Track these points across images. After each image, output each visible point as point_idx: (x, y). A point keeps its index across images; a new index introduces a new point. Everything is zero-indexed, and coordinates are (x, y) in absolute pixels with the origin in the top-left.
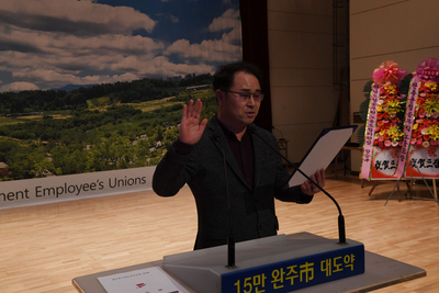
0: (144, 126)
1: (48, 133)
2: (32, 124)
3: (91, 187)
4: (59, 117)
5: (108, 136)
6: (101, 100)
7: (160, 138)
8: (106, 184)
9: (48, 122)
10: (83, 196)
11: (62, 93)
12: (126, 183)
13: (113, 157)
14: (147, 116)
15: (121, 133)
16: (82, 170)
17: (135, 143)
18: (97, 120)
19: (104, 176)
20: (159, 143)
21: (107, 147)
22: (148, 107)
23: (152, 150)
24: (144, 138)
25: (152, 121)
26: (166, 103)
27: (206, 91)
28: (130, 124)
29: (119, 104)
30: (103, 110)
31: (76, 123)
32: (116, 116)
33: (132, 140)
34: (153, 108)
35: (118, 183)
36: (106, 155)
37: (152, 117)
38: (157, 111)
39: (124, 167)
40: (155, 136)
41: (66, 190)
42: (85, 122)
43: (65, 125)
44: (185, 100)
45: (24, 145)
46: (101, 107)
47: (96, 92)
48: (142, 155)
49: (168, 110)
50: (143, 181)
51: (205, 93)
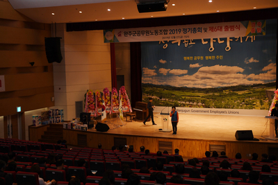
0: (239, 98)
1: (214, 98)
2: (210, 96)
3: (224, 112)
5: (228, 100)
6: (227, 90)
8: (227, 112)
9: (214, 95)
10: (221, 114)
11: (217, 88)
12: (233, 113)
13: (229, 105)
15: (232, 99)
16: (221, 108)
18: (225, 95)
19: (227, 110)
20: (243, 103)
21: (228, 103)
22: (240, 93)
23: (241, 105)
24: (239, 101)
26: (246, 92)
28: (234, 97)
29: (232, 92)
31: (220, 96)
32: (231, 95)
33: (235, 101)
34: (242, 93)
35: (231, 112)
36: (227, 105)
37: (241, 96)
39: (232, 108)
40: (242, 101)
41: (217, 112)
42: (222, 96)
43: (218, 96)
44: (252, 91)
45: (208, 100)
46: (227, 92)
47: (226, 88)
48: (238, 106)
49: (246, 94)
50: (238, 113)
51: (260, 89)
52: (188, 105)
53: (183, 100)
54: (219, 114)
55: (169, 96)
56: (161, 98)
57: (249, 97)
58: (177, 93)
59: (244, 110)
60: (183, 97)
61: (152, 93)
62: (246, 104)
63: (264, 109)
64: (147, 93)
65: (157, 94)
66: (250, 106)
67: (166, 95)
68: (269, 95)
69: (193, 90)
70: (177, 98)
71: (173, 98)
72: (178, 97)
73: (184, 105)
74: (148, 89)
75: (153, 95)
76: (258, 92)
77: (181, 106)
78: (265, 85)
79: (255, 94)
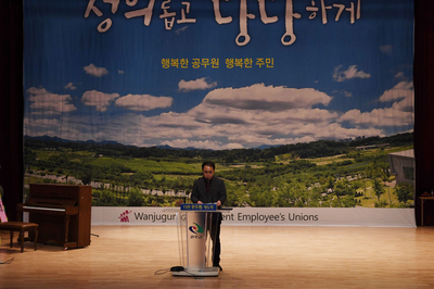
0: (318, 176)
1: (248, 178)
2: (237, 171)
3: (276, 218)
4: (255, 167)
5: (289, 182)
6: (285, 156)
7: (331, 186)
8: (286, 217)
9: (248, 170)
10: (269, 223)
11: (258, 150)
12: (302, 218)
13: (292, 198)
14: (320, 169)
15: (299, 181)
16: (270, 205)
17: (310, 188)
18: (282, 170)
19: (285, 211)
20: (330, 190)
21: (288, 190)
22: (322, 162)
23: (324, 195)
24: (317, 185)
25: (325, 173)
26: (337, 159)
27: (374, 150)
28: (306, 174)
29: (298, 159)
30: (286, 163)
31: (267, 171)
32: (296, 168)
33: (308, 186)
34: (326, 163)
35: (296, 217)
36: (287, 196)
37: (325, 170)
38: (329, 165)
39: (300, 206)
40: (327, 184)
41: (258, 217)
42: (272, 171)
43: (259, 173)
44: (354, 157)
45: (232, 184)
46: (285, 160)
47: (282, 150)
48: (315, 198)
49: (338, 165)
50: (316, 218)
51: (373, 152)
52: (171, 200)
53: (158, 185)
54: (262, 224)
55: (115, 175)
56: (87, 181)
57: (346, 174)
58: (139, 166)
59: (331, 209)
60: (158, 178)
61: (56, 166)
62: (338, 194)
63: (384, 204)
64: (42, 166)
65: (74, 169)
66: (348, 197)
67: (105, 170)
68: (397, 168)
69: (188, 154)
70: (141, 180)
71: (126, 181)
72: (143, 177)
73: (160, 201)
74: (44, 155)
75: (60, 173)
76: (368, 159)
77: (149, 204)
78: (386, 140)
79: (362, 165)
